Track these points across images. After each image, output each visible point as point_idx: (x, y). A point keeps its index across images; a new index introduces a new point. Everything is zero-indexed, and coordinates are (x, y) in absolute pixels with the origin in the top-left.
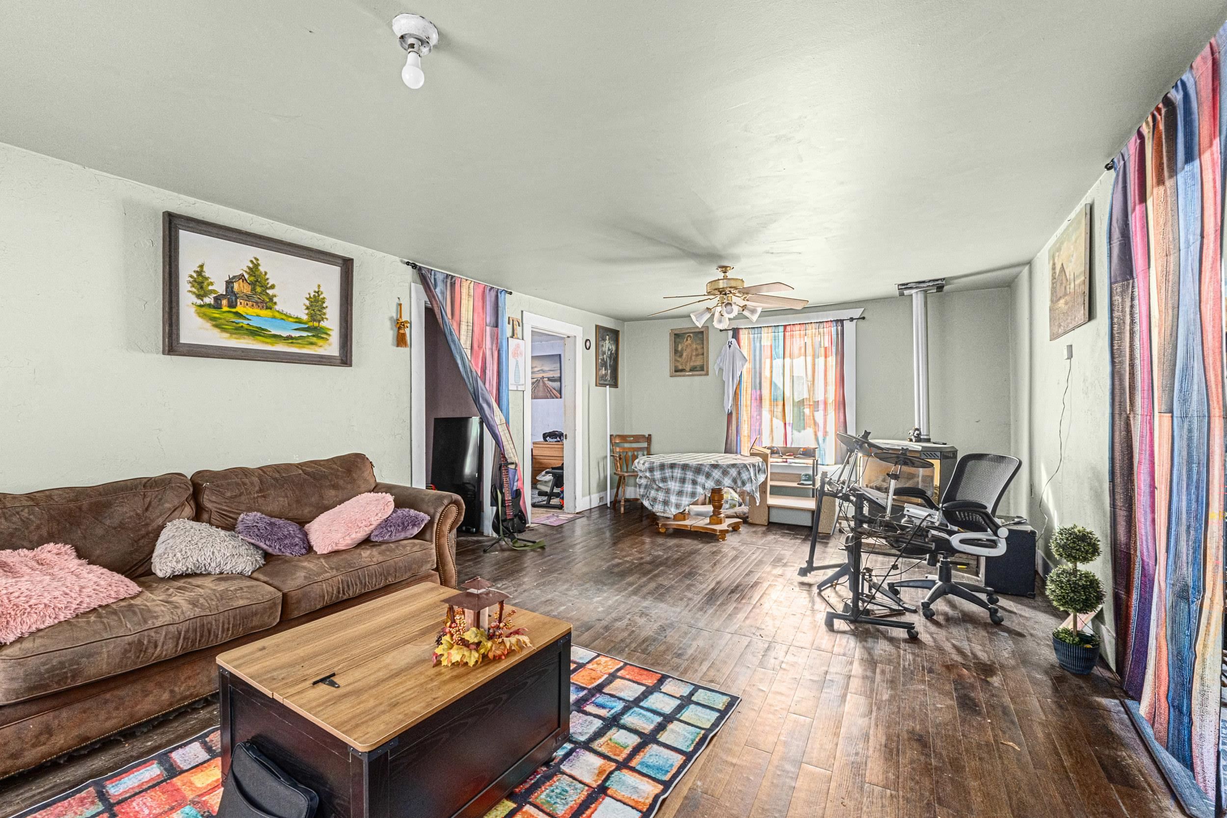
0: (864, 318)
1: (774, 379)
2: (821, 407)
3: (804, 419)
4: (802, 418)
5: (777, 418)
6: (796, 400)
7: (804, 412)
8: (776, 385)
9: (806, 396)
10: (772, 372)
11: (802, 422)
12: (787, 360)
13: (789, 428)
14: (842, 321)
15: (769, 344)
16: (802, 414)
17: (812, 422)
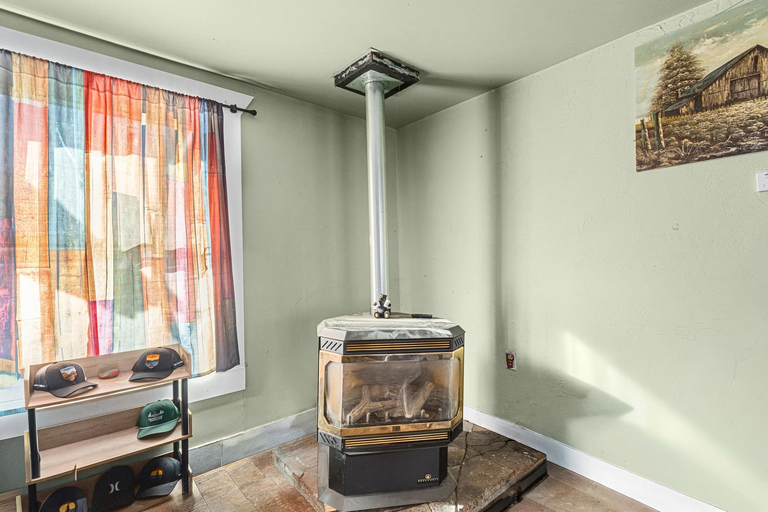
0: (254, 113)
1: (56, 195)
2: (182, 262)
3: (142, 289)
4: (137, 286)
5: (68, 290)
6: (123, 247)
7: (141, 274)
8: (61, 210)
9: (144, 238)
10: (48, 176)
11: (138, 295)
12: (96, 156)
13: (103, 315)
14: (220, 106)
15: (39, 105)
16: (137, 278)
17: (162, 293)
